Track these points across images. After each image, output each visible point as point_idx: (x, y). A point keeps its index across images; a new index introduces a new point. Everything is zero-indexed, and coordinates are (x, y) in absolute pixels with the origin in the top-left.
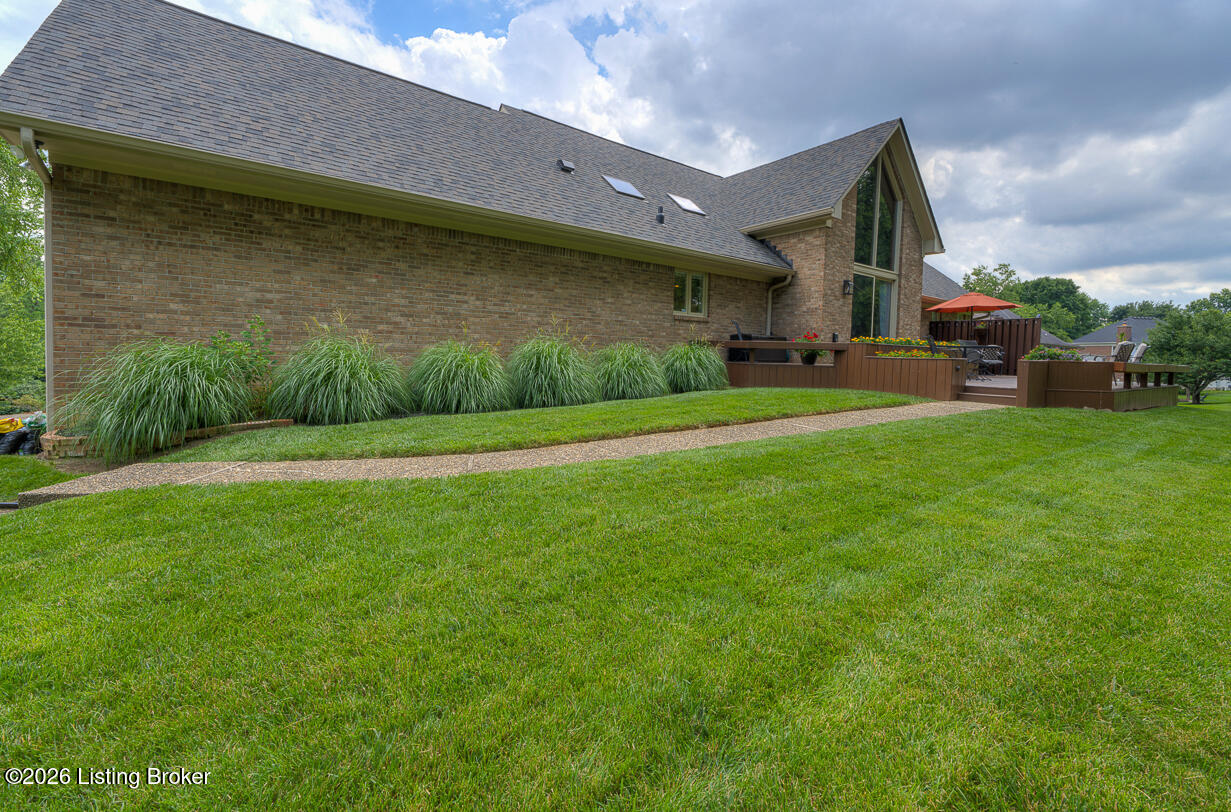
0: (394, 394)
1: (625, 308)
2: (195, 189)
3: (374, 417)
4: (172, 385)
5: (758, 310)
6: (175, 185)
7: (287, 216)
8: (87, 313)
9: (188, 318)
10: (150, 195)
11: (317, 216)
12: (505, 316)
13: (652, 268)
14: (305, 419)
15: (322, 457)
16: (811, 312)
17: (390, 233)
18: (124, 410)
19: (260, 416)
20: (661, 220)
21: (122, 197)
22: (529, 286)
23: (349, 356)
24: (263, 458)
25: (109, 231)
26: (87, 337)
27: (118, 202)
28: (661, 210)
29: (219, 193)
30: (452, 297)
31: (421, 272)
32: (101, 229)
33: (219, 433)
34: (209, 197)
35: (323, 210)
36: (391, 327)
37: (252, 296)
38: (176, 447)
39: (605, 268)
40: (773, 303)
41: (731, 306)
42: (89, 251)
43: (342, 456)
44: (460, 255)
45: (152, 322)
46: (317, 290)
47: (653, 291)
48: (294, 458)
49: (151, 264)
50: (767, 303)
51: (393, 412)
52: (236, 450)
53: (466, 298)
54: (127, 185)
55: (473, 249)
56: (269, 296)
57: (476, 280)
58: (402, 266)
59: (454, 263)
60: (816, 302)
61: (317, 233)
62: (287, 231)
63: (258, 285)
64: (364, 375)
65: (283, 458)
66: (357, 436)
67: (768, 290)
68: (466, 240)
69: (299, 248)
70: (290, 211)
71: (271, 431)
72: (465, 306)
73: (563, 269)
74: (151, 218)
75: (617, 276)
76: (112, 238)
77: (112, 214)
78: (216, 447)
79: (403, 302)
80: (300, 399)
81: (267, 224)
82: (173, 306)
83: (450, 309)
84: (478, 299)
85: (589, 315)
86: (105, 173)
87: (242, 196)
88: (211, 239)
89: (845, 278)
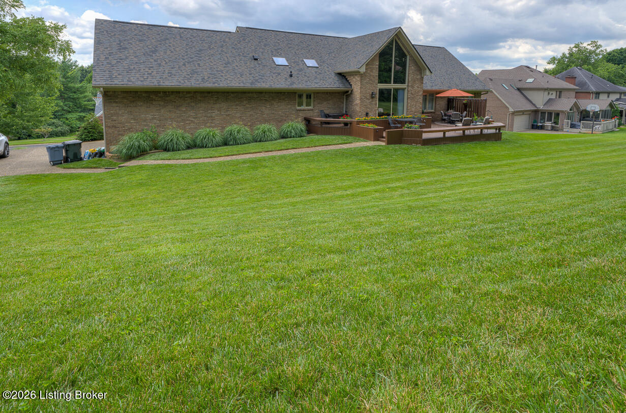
0: (188, 143)
1: (275, 108)
2: (135, 92)
3: (183, 150)
4: (137, 143)
5: (339, 103)
6: (131, 92)
7: (159, 95)
8: (112, 125)
9: (135, 124)
10: (125, 95)
11: (167, 94)
12: (228, 115)
13: (286, 94)
14: (166, 150)
15: (170, 159)
16: (357, 104)
17: (188, 95)
18: (127, 150)
19: (156, 149)
20: (291, 76)
21: (119, 96)
22: (237, 105)
23: (176, 135)
24: (158, 160)
25: (116, 105)
26: (113, 130)
27: (118, 98)
28: (291, 72)
29: (141, 92)
30: (209, 111)
31: (199, 105)
32: (114, 105)
33: (147, 154)
34: (139, 93)
35: (169, 92)
36: (190, 122)
37: (151, 117)
38: (138, 157)
39: (266, 96)
40: (346, 100)
41: (325, 103)
42: (112, 110)
43: (174, 159)
44: (212, 99)
45: (127, 126)
46: (168, 113)
47: (287, 101)
48: (164, 160)
49: (126, 112)
50: (343, 100)
51: (188, 148)
52: (152, 158)
53: (214, 111)
54: (120, 93)
55: (216, 96)
56: (155, 117)
57: (217, 106)
58: (193, 104)
59: (209, 101)
60: (358, 101)
61: (167, 98)
62: (159, 99)
63: (152, 114)
64: (180, 139)
65: (162, 159)
66: (177, 154)
67: (344, 95)
68: (213, 94)
69: (163, 103)
70: (160, 93)
71: (158, 153)
72: (214, 114)
73: (249, 98)
74: (126, 100)
75: (271, 98)
76: (117, 106)
77: (117, 101)
78: (147, 157)
79: (194, 114)
80: (165, 145)
81: (154, 98)
82: (132, 121)
83: (209, 115)
84: (218, 111)
85: (260, 112)
86: (115, 91)
87: (147, 92)
88: (140, 104)
89: (372, 91)
